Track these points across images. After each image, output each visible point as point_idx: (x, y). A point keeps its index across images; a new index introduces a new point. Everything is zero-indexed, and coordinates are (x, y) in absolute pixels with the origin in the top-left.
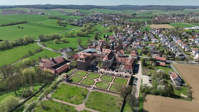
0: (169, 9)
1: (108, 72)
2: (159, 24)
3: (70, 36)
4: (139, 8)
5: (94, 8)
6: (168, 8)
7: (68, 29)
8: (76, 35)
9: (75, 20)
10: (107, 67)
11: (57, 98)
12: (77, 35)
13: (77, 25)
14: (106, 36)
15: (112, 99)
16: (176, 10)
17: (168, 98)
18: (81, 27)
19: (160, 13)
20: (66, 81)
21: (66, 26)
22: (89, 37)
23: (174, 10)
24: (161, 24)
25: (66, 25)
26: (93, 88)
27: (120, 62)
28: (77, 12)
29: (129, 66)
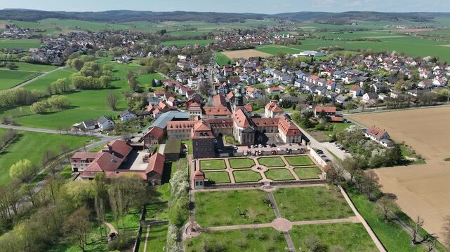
0: (220, 19)
1: (257, 149)
2: (238, 49)
3: (60, 90)
4: (161, 18)
5: (48, 17)
6: (217, 18)
7: (28, 73)
8: (74, 88)
9: (31, 50)
10: (251, 140)
11: (217, 224)
12: (78, 88)
13: (48, 63)
14: (156, 81)
15: (320, 193)
16: (233, 21)
17: (395, 167)
18: (61, 66)
19: (215, 28)
20: (202, 187)
21: (17, 67)
22: (113, 88)
23: (229, 22)
24: (241, 49)
25: (17, 64)
26: (269, 185)
27: (262, 129)
28: (8, 27)
29: (293, 131)
